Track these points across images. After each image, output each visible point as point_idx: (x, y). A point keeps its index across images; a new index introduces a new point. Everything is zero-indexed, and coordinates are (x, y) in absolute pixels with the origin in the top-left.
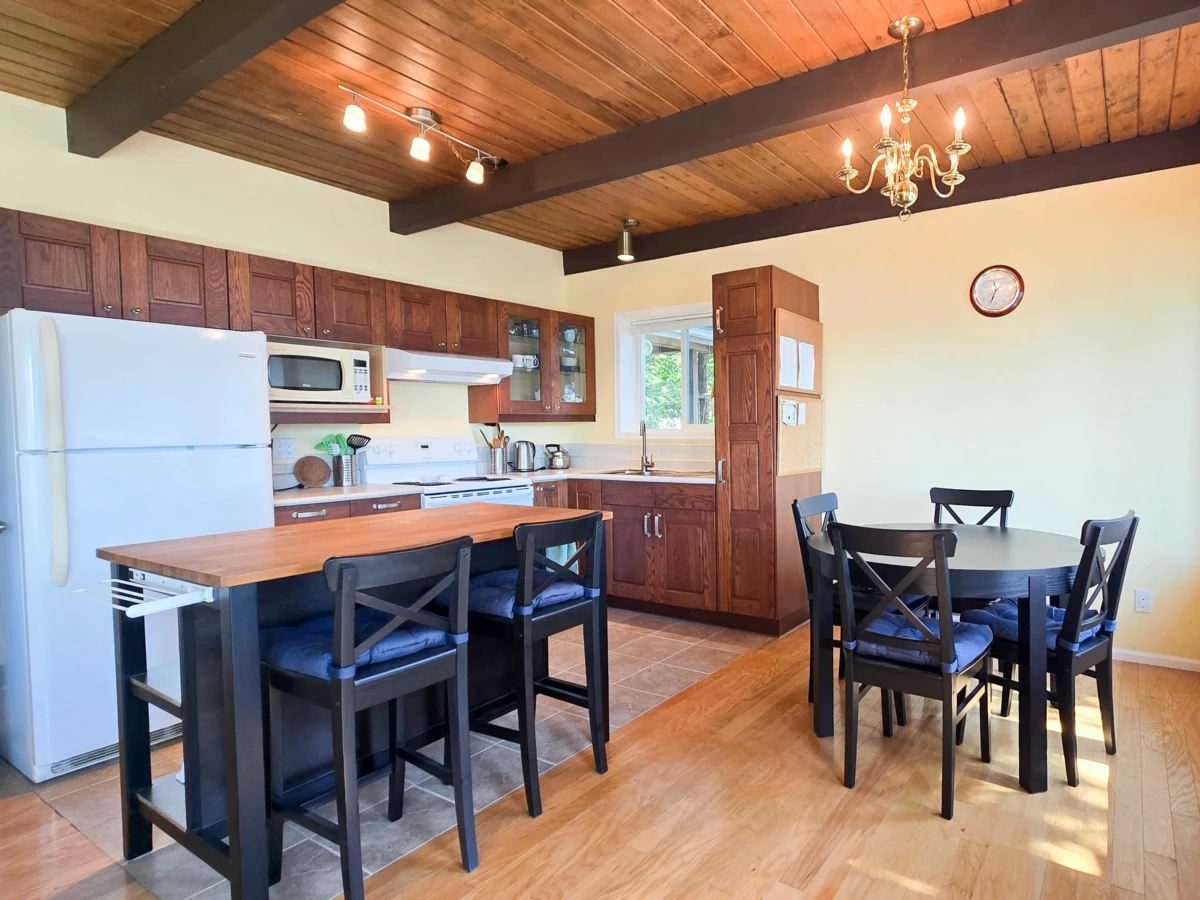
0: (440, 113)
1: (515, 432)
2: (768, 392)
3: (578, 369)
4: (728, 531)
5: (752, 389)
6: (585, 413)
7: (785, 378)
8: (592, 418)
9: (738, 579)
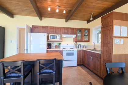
0: (59, 6)
1: (78, 43)
2: (111, 37)
3: (87, 35)
4: (102, 63)
5: (108, 37)
6: (88, 41)
7: (115, 34)
8: (89, 42)
9: (104, 72)
